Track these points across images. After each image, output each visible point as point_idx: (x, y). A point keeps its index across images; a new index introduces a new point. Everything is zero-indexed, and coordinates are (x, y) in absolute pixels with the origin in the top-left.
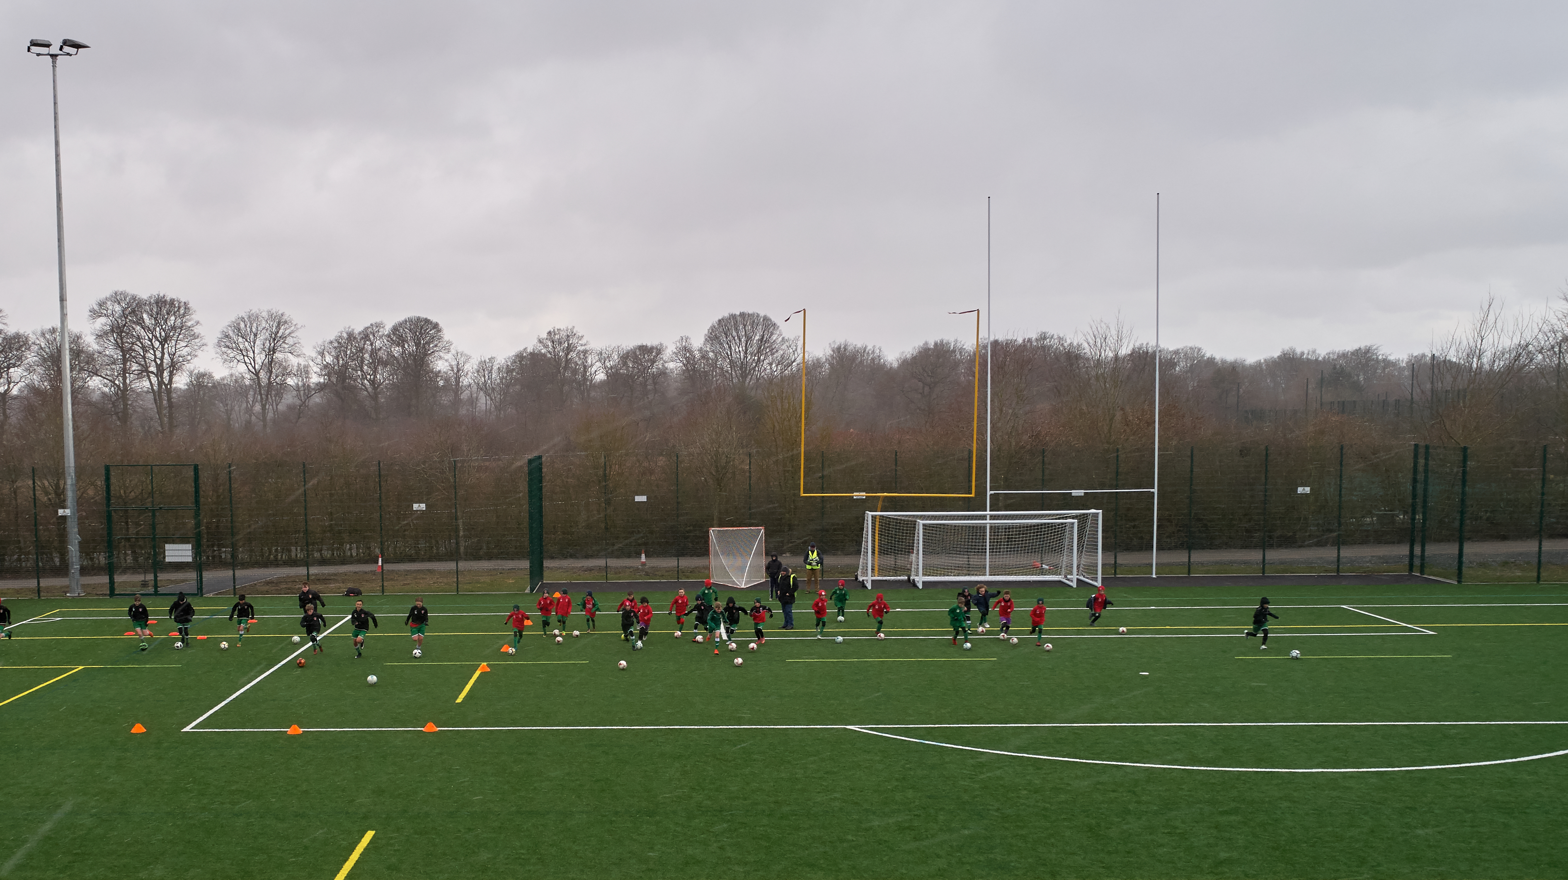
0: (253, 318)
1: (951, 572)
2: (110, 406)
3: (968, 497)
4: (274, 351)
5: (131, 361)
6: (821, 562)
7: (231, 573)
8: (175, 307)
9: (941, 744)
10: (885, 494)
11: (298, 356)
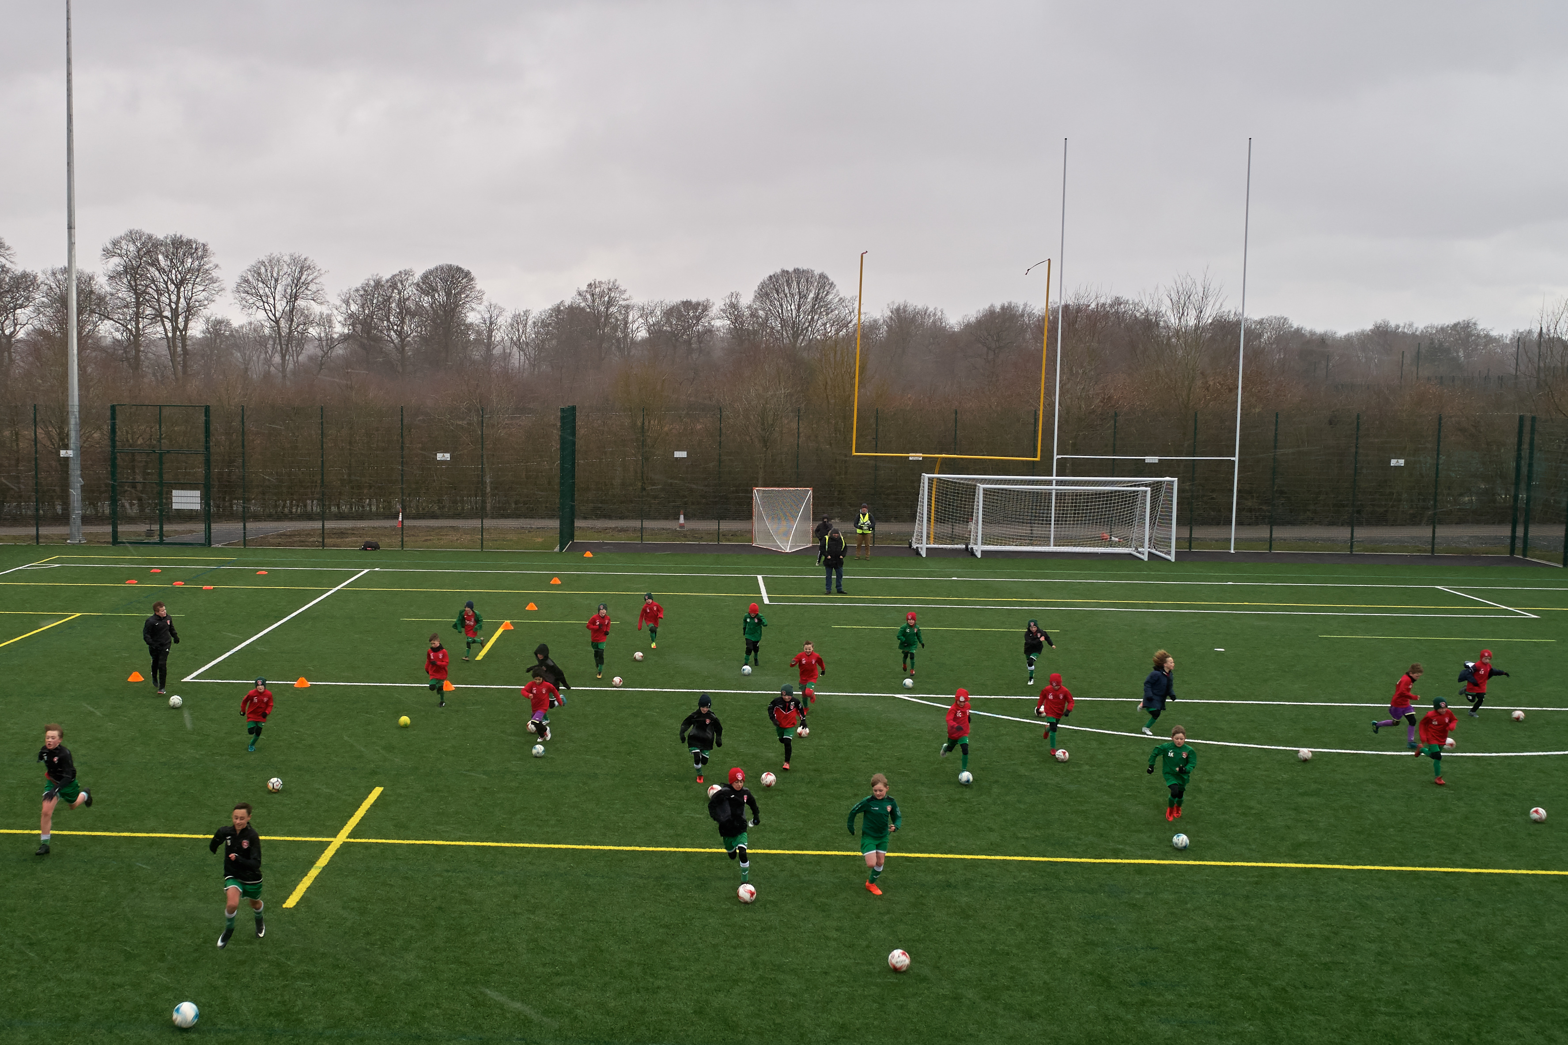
0: (273, 262)
1: (1013, 542)
2: (121, 352)
3: (1033, 461)
4: (296, 297)
5: (144, 305)
6: (872, 527)
7: (241, 525)
8: (192, 248)
9: (997, 716)
10: (944, 455)
11: (321, 303)
